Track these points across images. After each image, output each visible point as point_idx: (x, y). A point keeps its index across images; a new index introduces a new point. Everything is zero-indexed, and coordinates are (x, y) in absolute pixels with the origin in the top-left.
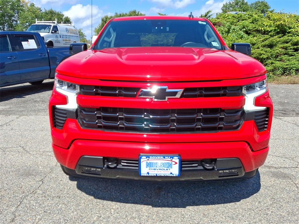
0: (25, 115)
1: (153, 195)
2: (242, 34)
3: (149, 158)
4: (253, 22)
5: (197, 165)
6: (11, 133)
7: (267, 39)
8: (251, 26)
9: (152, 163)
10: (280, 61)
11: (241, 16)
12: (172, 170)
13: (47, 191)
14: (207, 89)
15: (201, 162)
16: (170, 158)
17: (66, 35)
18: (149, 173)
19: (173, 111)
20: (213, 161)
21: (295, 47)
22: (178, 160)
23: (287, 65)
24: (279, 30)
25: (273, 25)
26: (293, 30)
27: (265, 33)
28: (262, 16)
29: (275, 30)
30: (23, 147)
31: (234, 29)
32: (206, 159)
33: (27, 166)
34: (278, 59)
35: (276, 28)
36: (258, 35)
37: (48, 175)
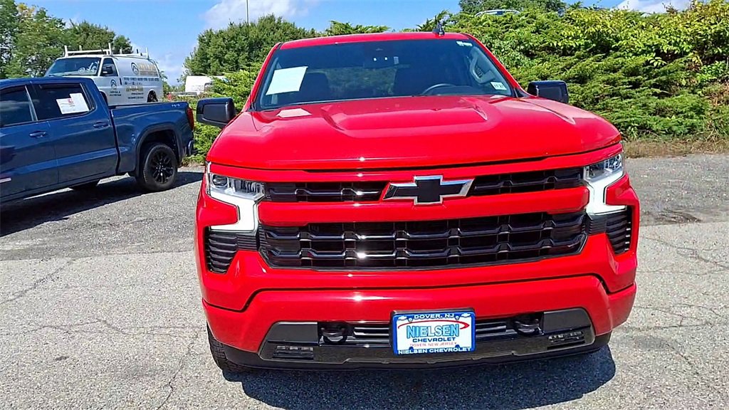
0: (82, 257)
1: (406, 399)
2: (519, 58)
3: (413, 318)
4: (537, 31)
5: (505, 327)
6: (69, 294)
7: (571, 65)
8: (535, 40)
9: (420, 327)
10: (604, 109)
11: (512, 18)
12: (458, 341)
13: (188, 405)
14: (518, 177)
15: (512, 321)
16: (455, 316)
17: (133, 79)
18: (414, 348)
19: (454, 223)
20: (535, 317)
21: (633, 79)
22: (470, 318)
23: (619, 118)
24: (594, 45)
25: (581, 35)
26: (624, 42)
27: (567, 52)
28: (555, 18)
29: (586, 45)
30: (105, 322)
31: (499, 48)
32: (520, 315)
33: (127, 359)
34: (597, 107)
35: (589, 41)
36: (552, 57)
37: (180, 373)
